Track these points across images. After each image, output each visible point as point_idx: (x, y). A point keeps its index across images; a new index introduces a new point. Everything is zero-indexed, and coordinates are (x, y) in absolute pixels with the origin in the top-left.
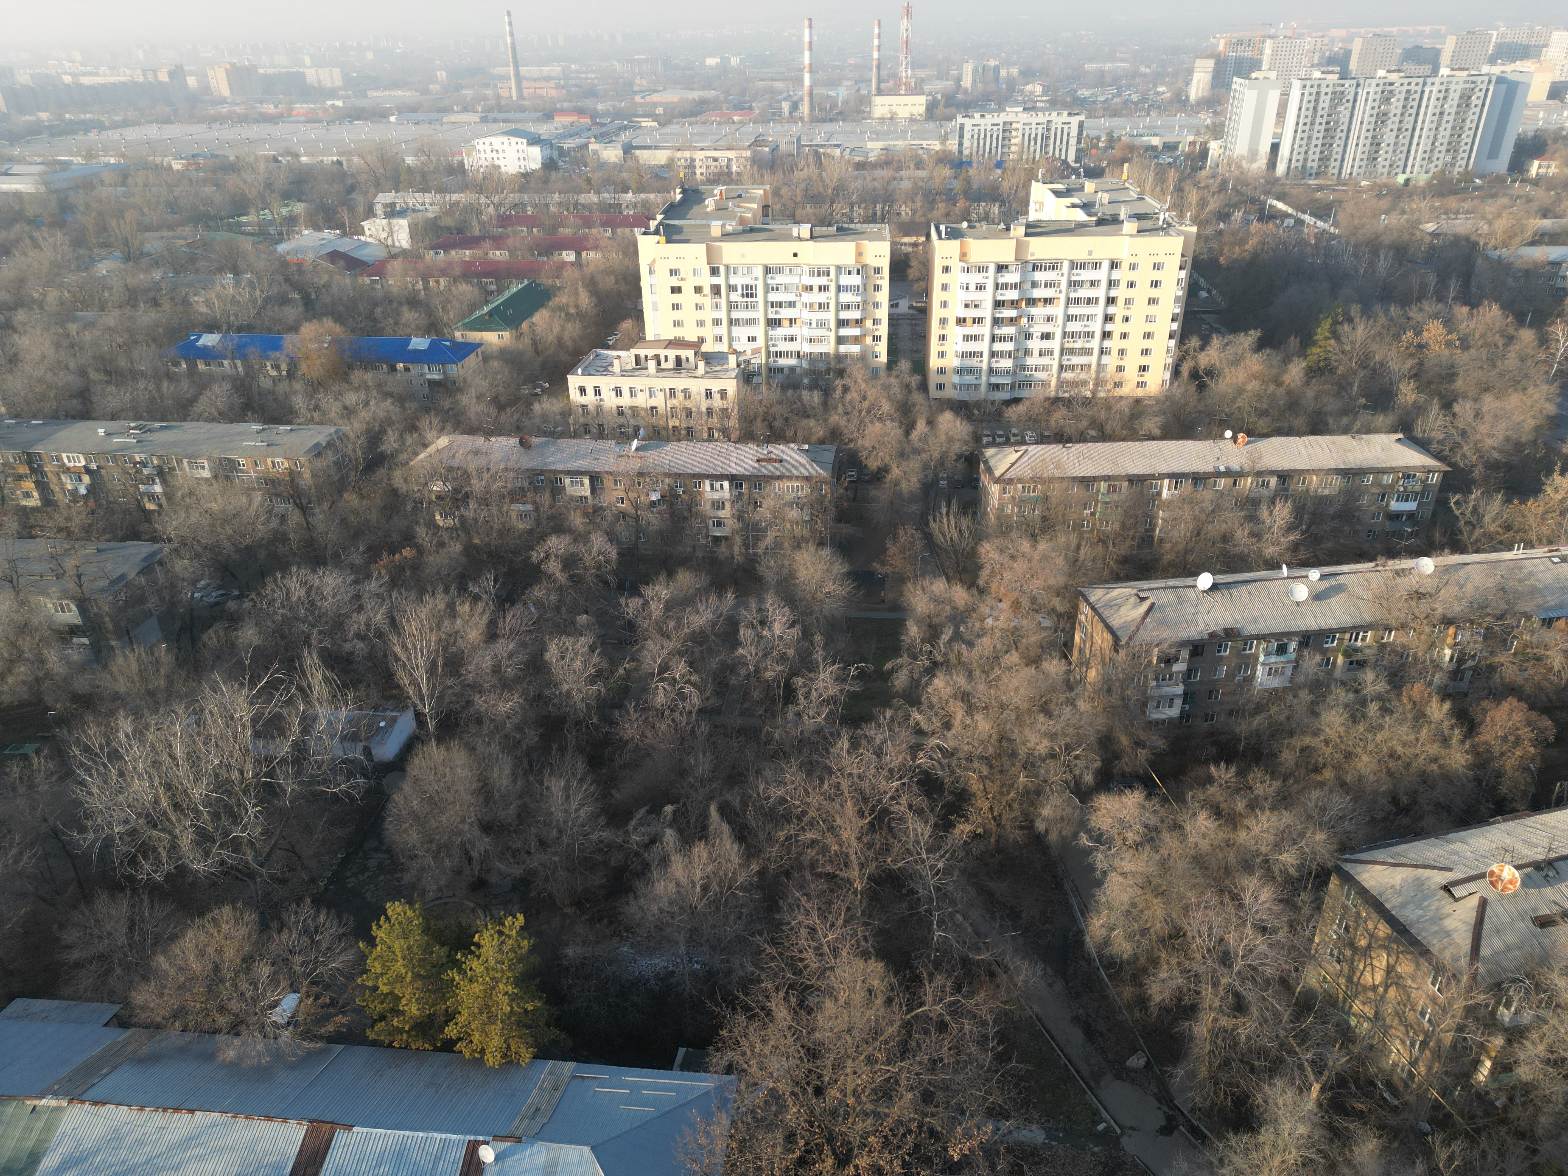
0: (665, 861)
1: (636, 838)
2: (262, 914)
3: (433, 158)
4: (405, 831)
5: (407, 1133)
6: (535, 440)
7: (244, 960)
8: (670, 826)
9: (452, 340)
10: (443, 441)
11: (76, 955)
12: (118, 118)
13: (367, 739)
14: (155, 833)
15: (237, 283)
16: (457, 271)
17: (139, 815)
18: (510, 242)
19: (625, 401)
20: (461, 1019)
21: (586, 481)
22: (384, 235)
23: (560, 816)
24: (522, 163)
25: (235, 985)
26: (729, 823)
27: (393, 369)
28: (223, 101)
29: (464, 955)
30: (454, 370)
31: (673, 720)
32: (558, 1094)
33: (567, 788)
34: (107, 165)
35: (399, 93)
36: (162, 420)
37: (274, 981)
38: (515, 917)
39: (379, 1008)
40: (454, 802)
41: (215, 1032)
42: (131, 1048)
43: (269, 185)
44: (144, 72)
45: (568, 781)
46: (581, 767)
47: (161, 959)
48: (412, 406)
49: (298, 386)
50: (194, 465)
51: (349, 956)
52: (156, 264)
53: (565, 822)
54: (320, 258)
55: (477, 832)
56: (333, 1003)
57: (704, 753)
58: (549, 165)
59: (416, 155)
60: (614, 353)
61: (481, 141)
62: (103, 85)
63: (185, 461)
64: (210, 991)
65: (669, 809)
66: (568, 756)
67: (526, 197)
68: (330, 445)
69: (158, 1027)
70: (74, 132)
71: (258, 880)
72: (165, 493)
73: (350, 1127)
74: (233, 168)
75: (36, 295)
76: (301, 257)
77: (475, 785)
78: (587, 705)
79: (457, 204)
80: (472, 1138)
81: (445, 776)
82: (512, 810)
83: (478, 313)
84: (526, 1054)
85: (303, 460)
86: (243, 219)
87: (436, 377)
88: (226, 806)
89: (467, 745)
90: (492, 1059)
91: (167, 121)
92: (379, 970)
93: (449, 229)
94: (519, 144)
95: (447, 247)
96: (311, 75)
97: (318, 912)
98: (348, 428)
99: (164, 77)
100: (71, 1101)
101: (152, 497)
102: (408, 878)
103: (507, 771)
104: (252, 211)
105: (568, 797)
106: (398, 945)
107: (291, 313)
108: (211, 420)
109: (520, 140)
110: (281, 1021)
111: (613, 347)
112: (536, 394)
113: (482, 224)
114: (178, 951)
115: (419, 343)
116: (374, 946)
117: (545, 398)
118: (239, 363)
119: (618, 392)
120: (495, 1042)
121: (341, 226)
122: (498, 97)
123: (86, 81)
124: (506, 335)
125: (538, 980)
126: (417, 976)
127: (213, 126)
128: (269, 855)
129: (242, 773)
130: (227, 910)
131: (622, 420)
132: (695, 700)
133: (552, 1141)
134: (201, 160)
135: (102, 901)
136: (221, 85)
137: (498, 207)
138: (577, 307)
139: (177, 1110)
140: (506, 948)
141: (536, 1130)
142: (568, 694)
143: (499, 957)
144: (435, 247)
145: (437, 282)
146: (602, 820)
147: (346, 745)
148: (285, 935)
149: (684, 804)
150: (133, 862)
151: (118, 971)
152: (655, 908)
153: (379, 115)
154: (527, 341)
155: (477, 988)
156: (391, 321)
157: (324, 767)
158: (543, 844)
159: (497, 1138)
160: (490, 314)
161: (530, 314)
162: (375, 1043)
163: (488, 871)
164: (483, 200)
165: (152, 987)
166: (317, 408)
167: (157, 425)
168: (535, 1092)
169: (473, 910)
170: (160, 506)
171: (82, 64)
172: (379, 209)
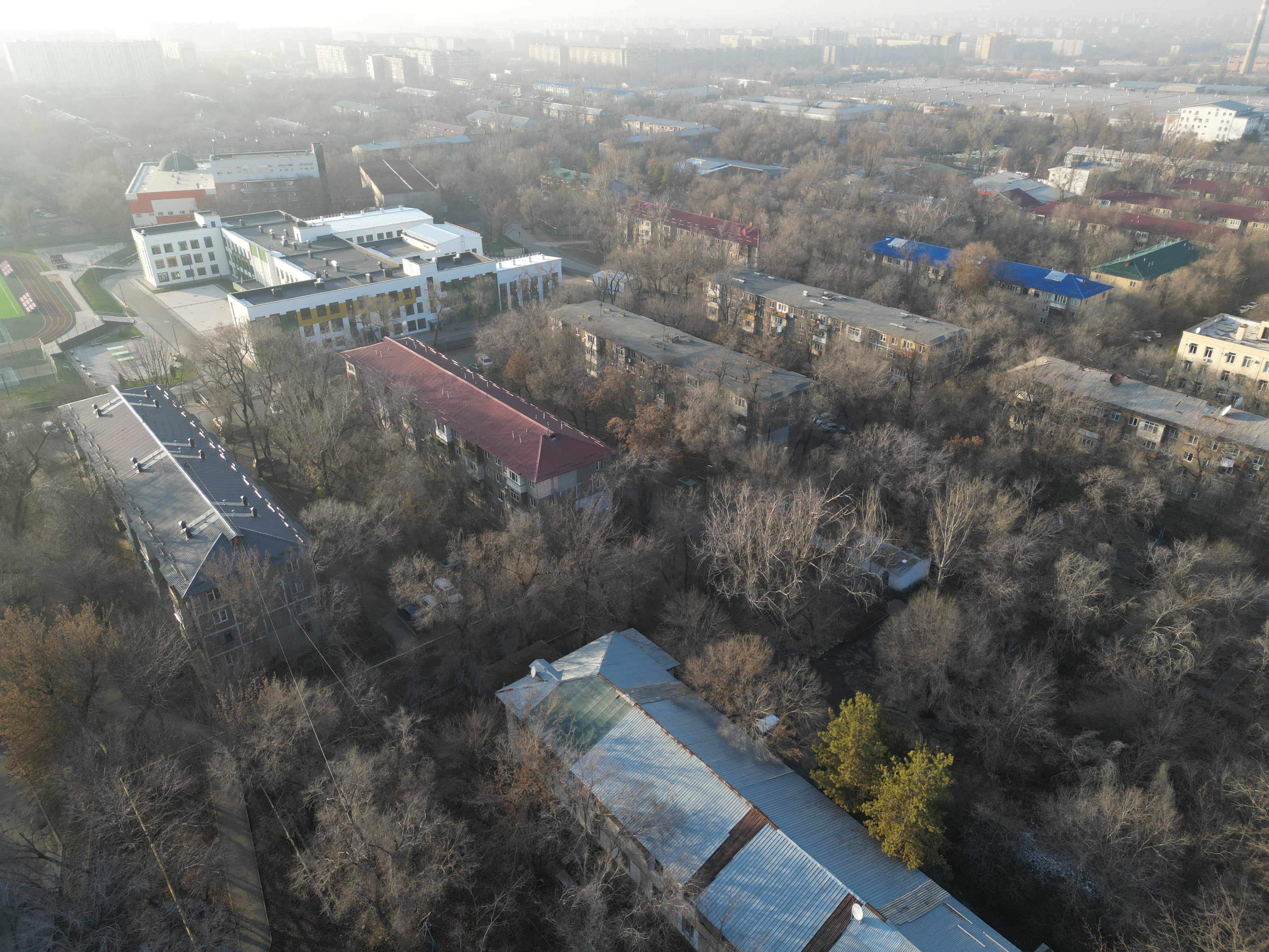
0: (1095, 786)
1: (1075, 751)
2: (776, 652)
3: (1135, 121)
4: (890, 646)
5: (810, 858)
6: (1126, 380)
7: (755, 676)
8: (1114, 759)
9: (1086, 279)
10: (1042, 361)
11: (668, 619)
12: (901, 72)
13: (889, 567)
14: (736, 567)
15: (934, 204)
16: (1116, 221)
17: (732, 551)
18: (1178, 203)
19: (1235, 368)
20: (877, 805)
21: (1161, 429)
22: (1064, 181)
23: (1015, 698)
24: (1222, 133)
25: (744, 689)
26: (1175, 788)
27: (1025, 292)
28: (980, 62)
29: (896, 759)
30: (1077, 304)
31: (1156, 671)
32: (927, 908)
33: (1030, 679)
34: (880, 106)
35: (1128, 63)
36: (845, 294)
37: (767, 701)
38: (946, 755)
39: (825, 760)
40: (934, 644)
41: (723, 712)
42: (675, 693)
43: (988, 131)
44: (932, 37)
45: (1033, 674)
46: (1050, 668)
47: (711, 648)
48: (1028, 325)
49: (946, 289)
50: (853, 331)
51: (819, 713)
52: (884, 182)
53: (1018, 706)
54: (1004, 193)
55: (942, 675)
56: (796, 738)
57: (1177, 714)
58: (1251, 137)
59: (1121, 117)
60: (1243, 321)
61: (1188, 110)
62: (900, 47)
63: (848, 326)
64: (729, 684)
65: (1119, 745)
66: (1042, 654)
67: (1211, 164)
68: (951, 340)
69: (693, 689)
70: (868, 80)
71: (783, 629)
72: (827, 345)
73: (776, 827)
74: (965, 115)
75: (802, 192)
76: (989, 190)
77: (956, 640)
78: (1077, 621)
79: (1142, 162)
80: (852, 893)
81: (935, 621)
82: (978, 673)
83: (1120, 260)
84: (914, 863)
85: (927, 346)
86: (958, 156)
87: (1059, 306)
88: (782, 570)
89: (961, 606)
90: (888, 848)
91: (934, 76)
92: (834, 735)
93: (1124, 184)
94: (1229, 115)
95: (1114, 199)
96: (1057, 45)
97: (810, 671)
98: (970, 331)
99: (944, 42)
100: (636, 704)
101: (818, 345)
102: (878, 681)
103: (985, 641)
104: (967, 150)
105: (1028, 687)
106: (854, 725)
107: (963, 232)
108: (877, 301)
109: (1228, 111)
110: (761, 729)
111: (1243, 316)
112: (1145, 341)
113: (1157, 183)
114: (721, 648)
115: (1056, 276)
116: (838, 716)
117: (1153, 346)
118: (911, 264)
119: (1231, 357)
120: (894, 837)
121: (1031, 170)
122: (1224, 70)
123: (891, 43)
124: (1139, 284)
125: (945, 813)
126: (857, 754)
127: (966, 82)
128: (795, 616)
129: (799, 552)
130: (757, 638)
131: (1223, 384)
132: (1188, 663)
133: (909, 939)
134: (946, 108)
135: (693, 593)
136: (983, 50)
137: (1178, 170)
138: (1221, 271)
139: (685, 747)
140: (930, 774)
141: (900, 922)
142: (1064, 604)
143: (923, 778)
144: (1104, 198)
145: (1094, 227)
146: (1051, 721)
147: (873, 565)
148: (785, 674)
149: (1136, 749)
150: (718, 579)
151: (686, 642)
152: (1069, 818)
153: (1102, 81)
154: (1157, 292)
155: (896, 789)
156: (1040, 253)
157: (853, 573)
158: (992, 712)
159: (869, 906)
160: (1131, 263)
161: (1170, 270)
162: (812, 782)
163: (939, 709)
164: (1167, 162)
165: (699, 663)
166: (953, 309)
167: (840, 296)
168: (909, 893)
169: (916, 731)
170: (820, 353)
171: (893, 31)
172: (1068, 160)
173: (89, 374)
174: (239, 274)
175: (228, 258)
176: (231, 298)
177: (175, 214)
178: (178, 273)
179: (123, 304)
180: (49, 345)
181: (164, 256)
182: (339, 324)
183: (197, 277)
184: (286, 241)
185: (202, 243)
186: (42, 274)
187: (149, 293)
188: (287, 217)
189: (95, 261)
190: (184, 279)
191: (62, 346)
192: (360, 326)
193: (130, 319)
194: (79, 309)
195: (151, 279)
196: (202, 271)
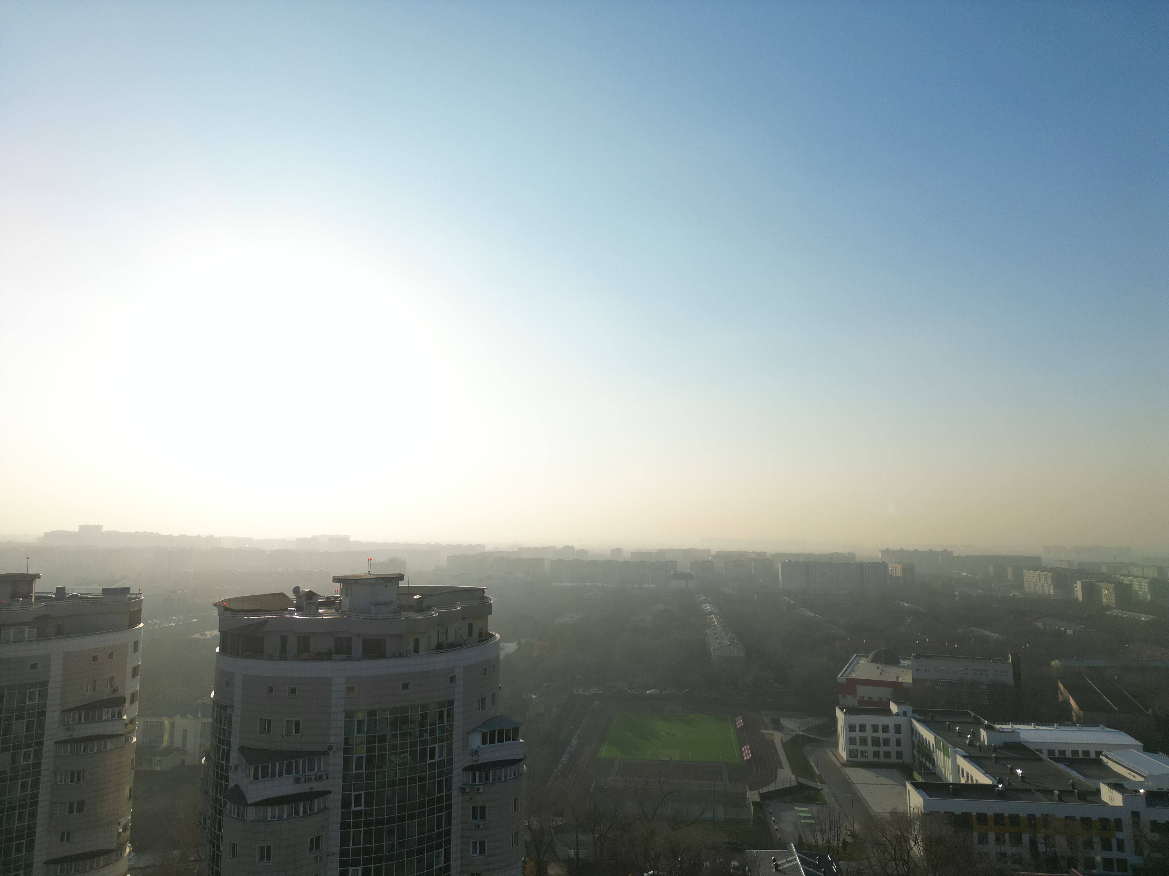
173: (776, 827)
174: (921, 764)
175: (913, 748)
176: (909, 787)
177: (873, 700)
178: (866, 751)
179: (816, 770)
180: (752, 792)
181: (857, 734)
182: (1017, 840)
183: (882, 759)
184: (971, 741)
185: (892, 729)
186: (763, 731)
187: (839, 765)
188: (975, 718)
189: (803, 728)
190: (870, 758)
191: (763, 796)
192: (1042, 848)
193: (819, 785)
194: (782, 767)
195: (843, 753)
196: (887, 755)
